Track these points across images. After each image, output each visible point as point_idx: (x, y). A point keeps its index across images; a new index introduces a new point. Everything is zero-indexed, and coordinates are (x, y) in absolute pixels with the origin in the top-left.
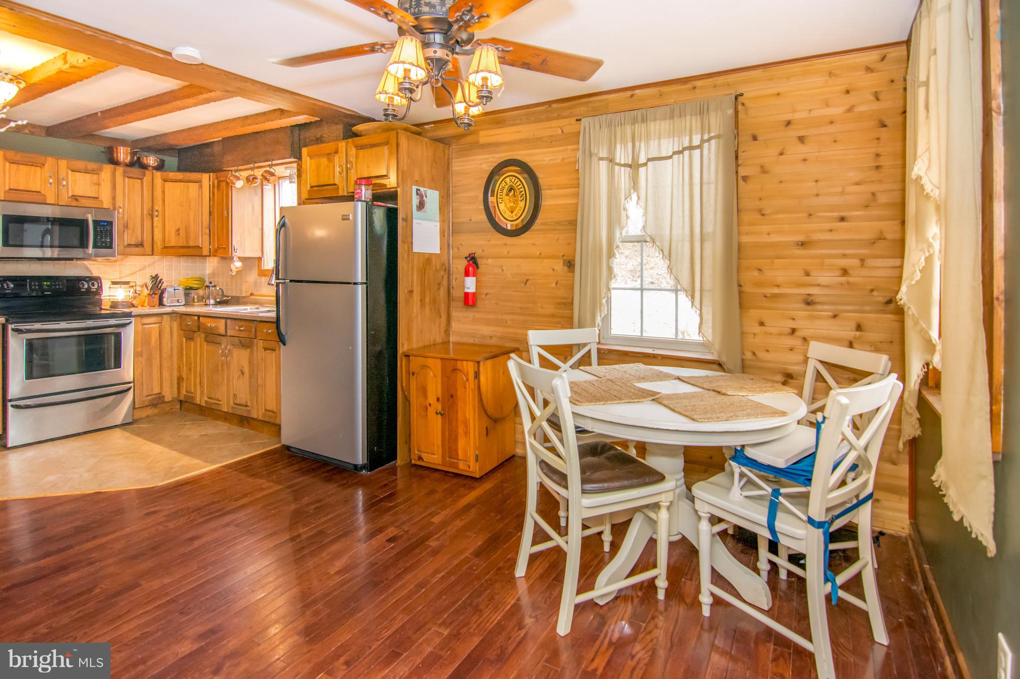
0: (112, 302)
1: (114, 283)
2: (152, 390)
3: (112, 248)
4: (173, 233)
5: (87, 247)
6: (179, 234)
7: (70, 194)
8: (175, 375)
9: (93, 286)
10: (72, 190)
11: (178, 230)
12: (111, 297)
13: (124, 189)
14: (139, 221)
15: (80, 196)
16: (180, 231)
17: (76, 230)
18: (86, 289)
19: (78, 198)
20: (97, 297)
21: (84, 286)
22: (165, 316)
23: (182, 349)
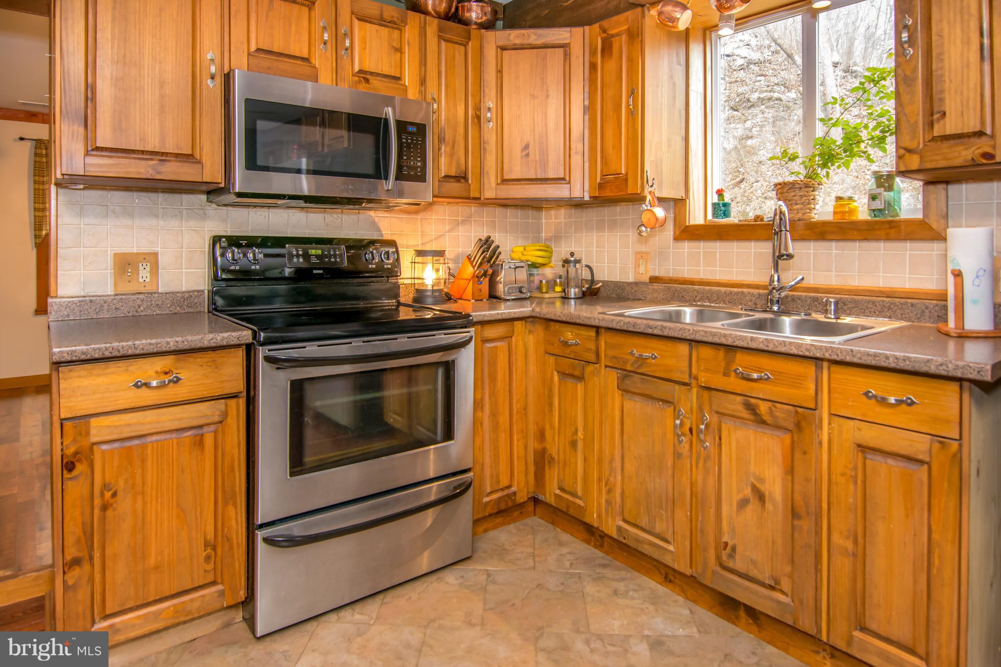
0: (417, 291)
1: (420, 253)
2: (498, 482)
3: (425, 181)
4: (518, 153)
5: (386, 178)
6: (527, 155)
7: (357, 69)
8: (533, 445)
9: (388, 259)
10: (361, 61)
11: (527, 147)
12: (416, 281)
13: (439, 65)
14: (461, 130)
15: (372, 74)
16: (531, 149)
17: (368, 140)
18: (376, 264)
19: (369, 77)
20: (392, 280)
21: (373, 258)
22: (518, 324)
23: (550, 397)
